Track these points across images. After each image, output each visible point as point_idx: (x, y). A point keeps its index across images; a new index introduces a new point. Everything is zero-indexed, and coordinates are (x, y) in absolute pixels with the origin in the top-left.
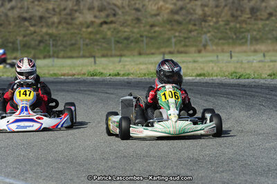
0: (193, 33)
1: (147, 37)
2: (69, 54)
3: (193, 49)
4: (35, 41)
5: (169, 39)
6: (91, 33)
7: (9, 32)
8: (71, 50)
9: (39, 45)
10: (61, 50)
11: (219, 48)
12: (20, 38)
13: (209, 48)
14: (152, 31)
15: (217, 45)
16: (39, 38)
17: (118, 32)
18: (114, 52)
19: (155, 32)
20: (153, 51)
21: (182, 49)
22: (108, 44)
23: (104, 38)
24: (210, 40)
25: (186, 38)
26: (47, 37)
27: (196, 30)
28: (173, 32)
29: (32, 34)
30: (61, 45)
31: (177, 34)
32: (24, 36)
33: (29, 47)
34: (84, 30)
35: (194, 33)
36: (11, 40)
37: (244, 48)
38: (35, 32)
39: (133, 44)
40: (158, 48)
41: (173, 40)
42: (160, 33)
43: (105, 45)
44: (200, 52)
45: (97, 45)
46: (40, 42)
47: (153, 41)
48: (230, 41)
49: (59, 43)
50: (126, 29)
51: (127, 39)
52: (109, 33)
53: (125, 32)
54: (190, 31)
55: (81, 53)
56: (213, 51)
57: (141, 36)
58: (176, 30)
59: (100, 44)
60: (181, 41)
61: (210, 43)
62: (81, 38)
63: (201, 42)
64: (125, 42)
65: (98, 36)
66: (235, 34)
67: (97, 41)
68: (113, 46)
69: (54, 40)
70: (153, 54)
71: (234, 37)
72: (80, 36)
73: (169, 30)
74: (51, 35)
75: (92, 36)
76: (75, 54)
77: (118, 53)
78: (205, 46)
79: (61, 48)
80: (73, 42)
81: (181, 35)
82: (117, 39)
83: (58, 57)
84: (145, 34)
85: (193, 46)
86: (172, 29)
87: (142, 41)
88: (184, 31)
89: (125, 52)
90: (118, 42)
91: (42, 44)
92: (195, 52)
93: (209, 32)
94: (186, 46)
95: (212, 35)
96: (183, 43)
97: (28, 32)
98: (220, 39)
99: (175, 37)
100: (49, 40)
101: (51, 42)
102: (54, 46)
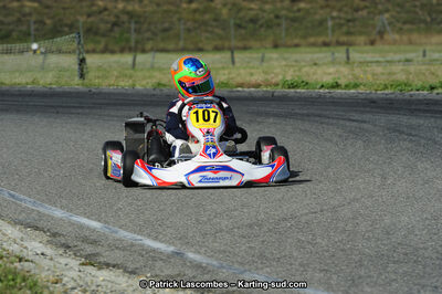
0: (360, 13)
1: (287, 18)
2: (161, 45)
3: (361, 39)
4: (107, 23)
5: (322, 23)
6: (195, 11)
7: (64, 8)
8: (163, 40)
9: (111, 30)
10: (148, 39)
11: (405, 38)
12: (82, 19)
13: (390, 36)
14: (295, 8)
15: (400, 31)
16: (113, 19)
17: (240, 10)
18: (234, 43)
19: (299, 10)
20: (296, 41)
21: (344, 39)
22: (224, 29)
23: (216, 21)
24: (390, 24)
25: (349, 21)
26: (125, 18)
27: (366, 7)
28: (328, 10)
29: (100, 12)
30: (148, 30)
31: (335, 14)
32: (89, 16)
33: (96, 34)
34: (184, 6)
35: (364, 13)
36: (67, 21)
38: (106, 9)
39: (263, 30)
40: (305, 37)
41: (330, 23)
42: (307, 12)
43: (217, 30)
44: (372, 43)
45: (207, 31)
46: (115, 24)
47: (296, 25)
48: (422, 26)
49: (145, 26)
50: (253, 6)
51: (253, 21)
52: (225, 11)
53: (251, 9)
54: (357, 10)
55: (181, 44)
56: (395, 42)
57: (277, 17)
58: (333, 8)
59: (210, 29)
60: (341, 25)
61: (388, 28)
62: (179, 20)
63: (374, 26)
64: (251, 25)
65: (207, 17)
66: (429, 15)
67: (205, 23)
68: (232, 32)
69: (136, 23)
70: (297, 46)
71: (428, 19)
72: (177, 16)
73: (322, 7)
74: (131, 15)
75: (197, 16)
76: (171, 46)
77: (240, 44)
78: (381, 34)
79: (148, 35)
80: (166, 25)
81: (342, 15)
82: (238, 22)
83: (144, 51)
84: (284, 12)
85: (361, 33)
86: (327, 6)
87: (279, 25)
88: (345, 9)
89: (252, 43)
90: (239, 26)
91: (116, 29)
92: (365, 44)
93: (387, 11)
94: (349, 33)
95: (392, 16)
96: (345, 29)
97: (94, 8)
98: (405, 23)
99: (333, 18)
100: (130, 23)
101: (133, 26)
102: (138, 31)
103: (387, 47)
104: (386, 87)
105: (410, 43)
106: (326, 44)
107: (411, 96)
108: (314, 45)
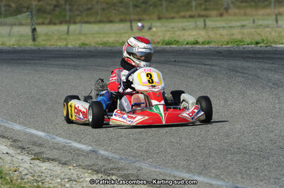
2: (86, 19)
3: (214, 13)
4: (50, 5)
8: (87, 15)
9: (54, 10)
10: (78, 15)
11: (242, 12)
12: (34, 3)
13: (232, 11)
15: (239, 7)
16: (54, 3)
18: (132, 17)
20: (173, 15)
21: (203, 13)
22: (126, 8)
23: (121, 2)
24: (232, 3)
25: (206, 2)
30: (77, 10)
32: (39, 1)
33: (44, 12)
36: (25, 5)
37: (268, 11)
39: (151, 8)
40: (178, 12)
41: (194, 3)
43: (122, 9)
44: (221, 15)
45: (115, 9)
46: (56, 6)
47: (172, 5)
48: (253, 3)
49: (75, 7)
51: (145, 2)
55: (99, 18)
56: (235, 14)
59: (117, 8)
60: (200, 5)
61: (231, 6)
62: (97, 3)
63: (222, 5)
64: (143, 6)
67: (114, 5)
68: (131, 9)
69: (70, 5)
70: (173, 18)
76: (92, 19)
77: (136, 17)
78: (227, 9)
79: (77, 13)
80: (89, 6)
82: (135, 3)
83: (75, 23)
85: (214, 9)
87: (161, 5)
89: (145, 17)
90: (136, 6)
91: (57, 9)
92: (217, 16)
94: (206, 9)
96: (203, 7)
98: (242, 2)
100: (65, 5)
101: (68, 7)
102: (71, 10)
103: (230, 18)
104: (228, 43)
105: (245, 14)
106: (191, 17)
107: (244, 48)
108: (184, 17)
